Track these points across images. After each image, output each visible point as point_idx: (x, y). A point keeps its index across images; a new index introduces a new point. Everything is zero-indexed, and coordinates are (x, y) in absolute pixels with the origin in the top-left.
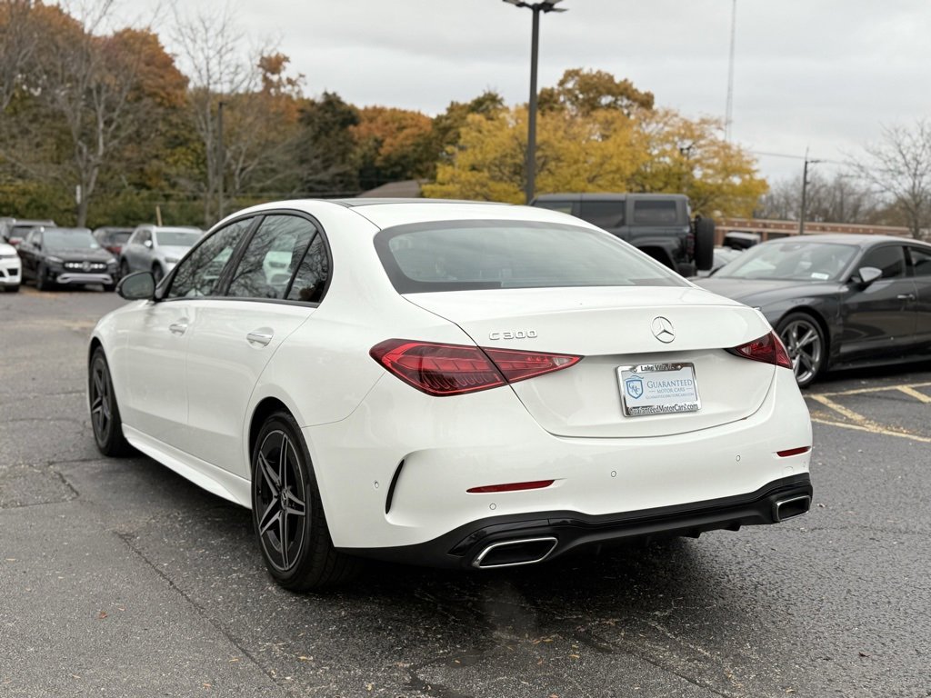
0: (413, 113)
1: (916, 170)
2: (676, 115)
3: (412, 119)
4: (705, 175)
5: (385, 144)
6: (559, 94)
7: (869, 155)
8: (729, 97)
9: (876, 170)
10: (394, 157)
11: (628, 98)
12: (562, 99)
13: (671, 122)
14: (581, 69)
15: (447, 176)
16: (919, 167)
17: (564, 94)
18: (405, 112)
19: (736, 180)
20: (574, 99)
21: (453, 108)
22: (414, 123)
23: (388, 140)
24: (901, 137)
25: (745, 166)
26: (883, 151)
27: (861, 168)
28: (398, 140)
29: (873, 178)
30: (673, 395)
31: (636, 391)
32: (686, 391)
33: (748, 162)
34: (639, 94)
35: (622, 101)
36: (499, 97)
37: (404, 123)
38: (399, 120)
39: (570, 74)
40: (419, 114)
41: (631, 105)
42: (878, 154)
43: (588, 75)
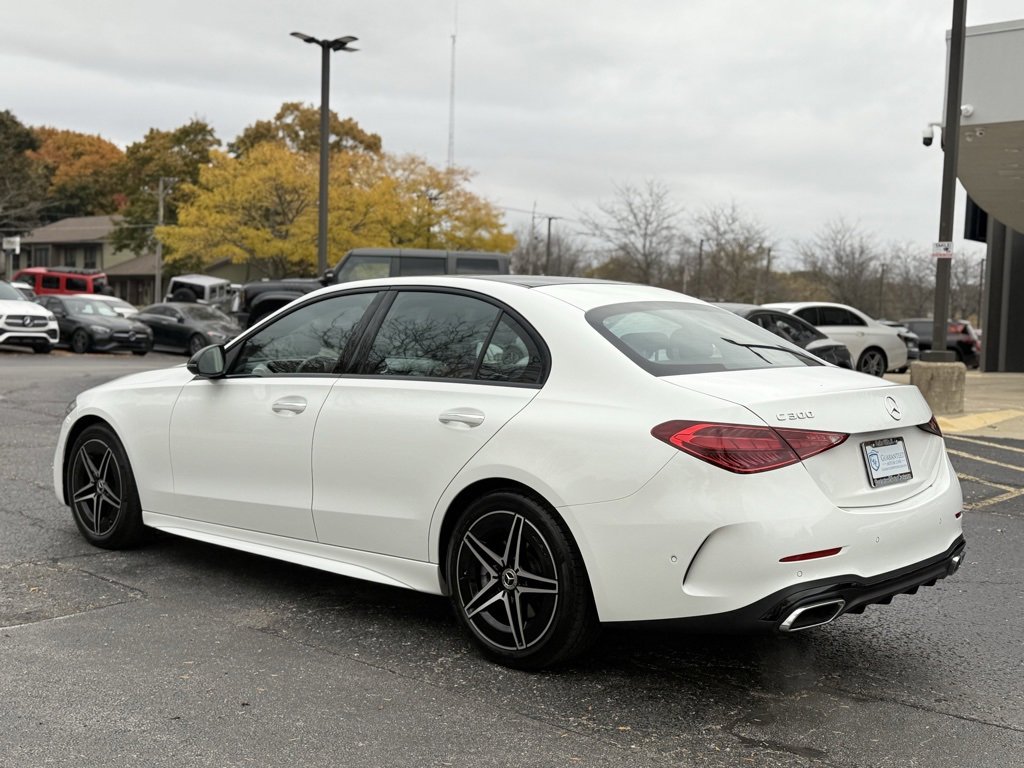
0: (89, 136)
1: (646, 229)
2: (423, 163)
3: (91, 145)
4: (454, 228)
5: (57, 172)
6: (277, 129)
7: (602, 213)
8: (451, 144)
9: (611, 229)
10: (71, 188)
11: (354, 138)
12: (281, 134)
13: (418, 170)
14: (301, 104)
15: (192, 218)
16: (650, 227)
17: (284, 130)
18: (80, 136)
19: (484, 234)
20: (293, 136)
21: (153, 135)
22: (94, 149)
23: (62, 168)
24: (632, 196)
25: (494, 220)
26: (615, 209)
27: (596, 226)
28: (75, 168)
29: (608, 237)
33: (496, 216)
34: (366, 135)
35: (347, 141)
36: (209, 128)
37: (80, 149)
38: (76, 146)
39: (288, 108)
40: (99, 138)
41: (356, 147)
42: (612, 212)
43: (308, 110)
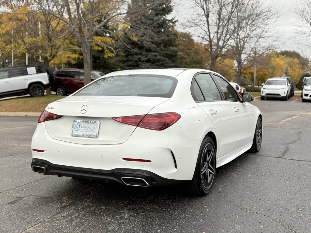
30: (89, 132)
31: (77, 128)
32: (94, 131)
